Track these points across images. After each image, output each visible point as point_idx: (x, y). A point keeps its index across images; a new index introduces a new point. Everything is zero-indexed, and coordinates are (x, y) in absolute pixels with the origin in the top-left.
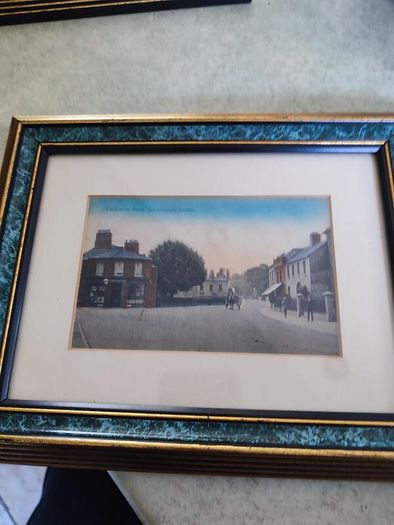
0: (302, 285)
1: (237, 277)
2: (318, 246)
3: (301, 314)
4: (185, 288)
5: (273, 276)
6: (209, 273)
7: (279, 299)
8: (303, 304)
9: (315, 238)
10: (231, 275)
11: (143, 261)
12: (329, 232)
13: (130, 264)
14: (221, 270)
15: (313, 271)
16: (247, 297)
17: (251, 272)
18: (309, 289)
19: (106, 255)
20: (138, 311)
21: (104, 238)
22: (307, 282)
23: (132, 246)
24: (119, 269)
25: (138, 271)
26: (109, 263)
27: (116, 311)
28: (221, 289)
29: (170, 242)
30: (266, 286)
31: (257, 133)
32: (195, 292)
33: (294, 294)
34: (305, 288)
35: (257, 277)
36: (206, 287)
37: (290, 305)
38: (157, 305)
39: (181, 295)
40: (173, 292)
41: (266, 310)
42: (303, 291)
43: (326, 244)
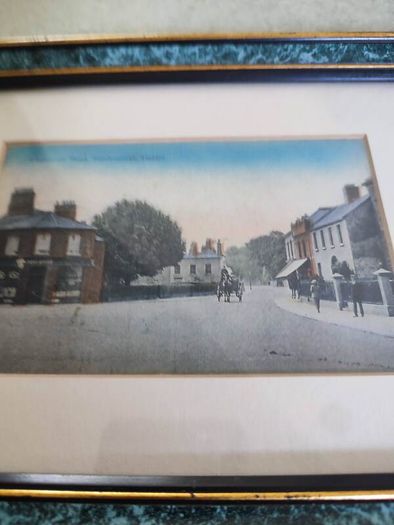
0: (340, 260)
1: (234, 251)
2: (356, 203)
3: (343, 305)
4: (149, 272)
5: (291, 250)
6: (188, 247)
7: (305, 283)
8: (342, 287)
9: (351, 192)
10: (225, 248)
11: (82, 231)
12: (371, 183)
13: (60, 236)
14: (209, 243)
15: (354, 238)
16: (253, 280)
17: (256, 245)
18: (352, 267)
19: (25, 223)
20: (71, 308)
21: (23, 201)
22: (346, 255)
23: (66, 210)
24: (43, 245)
25: (74, 246)
26: (28, 237)
27: (34, 311)
28: (208, 270)
29: (126, 203)
30: (283, 265)
31: (253, 54)
32: (166, 276)
33: (328, 275)
34: (345, 263)
35: (268, 252)
36: (185, 267)
37: (323, 293)
38: (103, 298)
39: (142, 281)
40: (130, 277)
41: (285, 299)
42: (343, 270)
43: (369, 199)
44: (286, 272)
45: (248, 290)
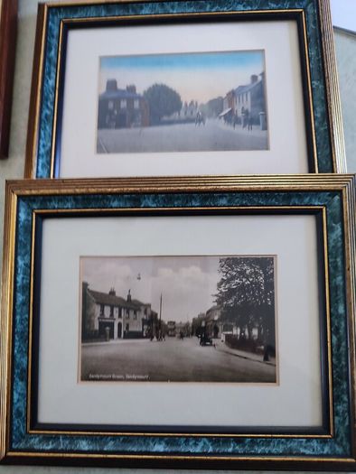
0: (245, 108)
1: (202, 105)
2: (255, 84)
3: (244, 126)
4: (169, 114)
5: (226, 104)
6: (183, 105)
8: (245, 120)
9: (254, 78)
10: (199, 104)
11: (139, 98)
12: (263, 74)
13: (130, 101)
14: (192, 102)
15: (252, 99)
16: (210, 116)
17: (211, 102)
18: (250, 110)
19: (114, 95)
20: (138, 130)
21: (112, 85)
22: (248, 106)
23: (132, 89)
24: (124, 104)
25: (136, 104)
26: (117, 101)
27: (123, 131)
28: (192, 113)
29: (157, 85)
30: (222, 111)
32: (175, 116)
33: (240, 114)
34: (247, 111)
35: (216, 105)
36: (182, 112)
37: (237, 121)
38: (151, 124)
39: (165, 118)
40: (161, 117)
41: (222, 125)
42: (246, 112)
43: (261, 82)
44: (223, 114)
45: (207, 121)
